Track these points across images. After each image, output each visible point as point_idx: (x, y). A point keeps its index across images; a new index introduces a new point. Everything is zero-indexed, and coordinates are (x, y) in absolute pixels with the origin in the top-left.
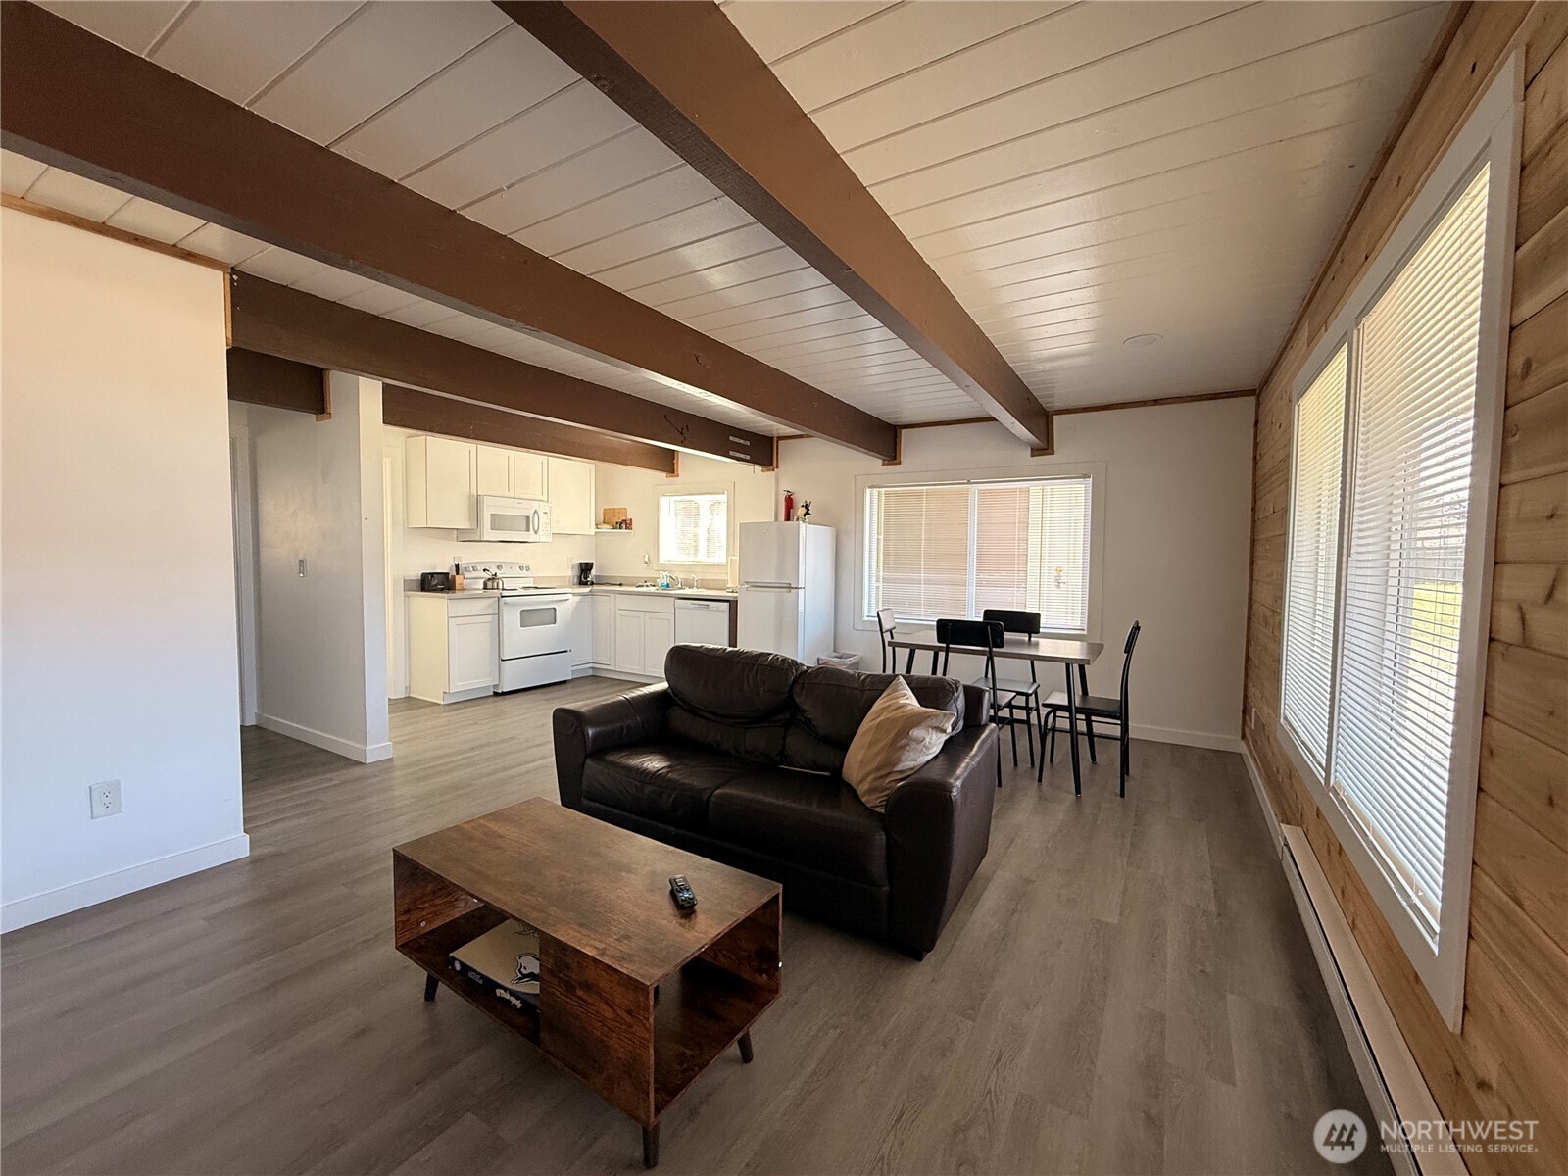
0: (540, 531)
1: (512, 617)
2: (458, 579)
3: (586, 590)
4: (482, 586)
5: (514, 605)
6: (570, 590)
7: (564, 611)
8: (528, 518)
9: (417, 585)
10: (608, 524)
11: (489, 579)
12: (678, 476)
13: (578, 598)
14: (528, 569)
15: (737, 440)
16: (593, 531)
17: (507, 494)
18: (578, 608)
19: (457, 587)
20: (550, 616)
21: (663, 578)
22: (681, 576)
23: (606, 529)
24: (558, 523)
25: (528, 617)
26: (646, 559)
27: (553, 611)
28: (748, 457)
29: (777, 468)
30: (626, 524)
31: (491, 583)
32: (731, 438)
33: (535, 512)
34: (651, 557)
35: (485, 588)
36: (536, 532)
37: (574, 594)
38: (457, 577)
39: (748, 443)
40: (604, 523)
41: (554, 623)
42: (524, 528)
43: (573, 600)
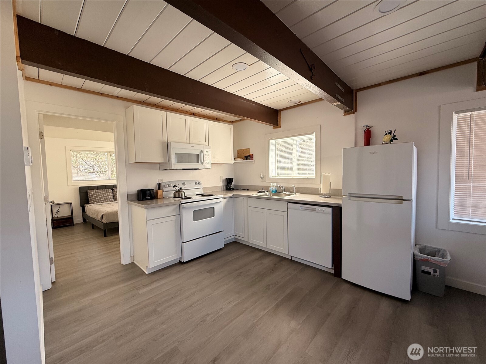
0: (205, 163)
1: (188, 216)
2: (160, 192)
3: (230, 194)
4: (173, 196)
5: (190, 208)
6: (222, 196)
7: (218, 209)
8: (198, 155)
9: (135, 197)
10: (240, 157)
11: (177, 192)
12: (280, 127)
13: (226, 200)
14: (200, 184)
15: (339, 86)
16: (232, 162)
17: (185, 141)
18: (226, 207)
19: (159, 196)
20: (210, 212)
21: (273, 186)
22: (284, 185)
23: (239, 160)
24: (214, 158)
25: (199, 215)
26: (262, 176)
27: (213, 209)
28: (344, 101)
29: (356, 111)
30: (250, 157)
31: (178, 194)
32: (336, 84)
33: (202, 151)
34: (264, 175)
35: (175, 197)
36: (202, 163)
37: (224, 198)
38: (159, 191)
39: (343, 90)
40: (238, 157)
41: (214, 216)
42: (196, 161)
43: (223, 201)
